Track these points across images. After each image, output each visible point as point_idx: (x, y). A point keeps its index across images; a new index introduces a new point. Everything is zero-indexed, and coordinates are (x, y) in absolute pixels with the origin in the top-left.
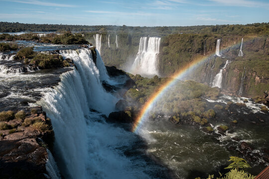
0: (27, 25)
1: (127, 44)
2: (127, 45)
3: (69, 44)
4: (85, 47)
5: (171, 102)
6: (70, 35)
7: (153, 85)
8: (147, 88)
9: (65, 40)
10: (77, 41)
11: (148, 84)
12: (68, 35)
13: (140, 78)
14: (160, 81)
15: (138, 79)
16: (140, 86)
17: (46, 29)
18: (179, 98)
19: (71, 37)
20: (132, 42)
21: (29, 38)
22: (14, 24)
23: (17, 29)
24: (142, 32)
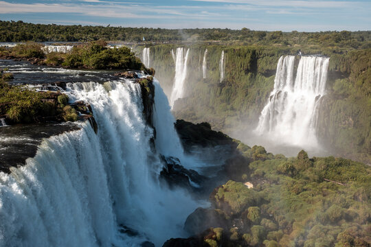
0: (39, 26)
1: (247, 71)
2: (246, 73)
3: (98, 68)
4: (129, 77)
5: (332, 224)
6: (103, 49)
7: (292, 176)
8: (276, 182)
9: (91, 60)
10: (117, 62)
11: (279, 173)
12: (98, 49)
13: (262, 154)
14: (312, 165)
15: (257, 158)
16: (257, 176)
17: (77, 35)
18: (357, 215)
19: (103, 54)
20: (260, 67)
21: (24, 55)
22: (13, 24)
23: (17, 35)
24: (286, 44)
